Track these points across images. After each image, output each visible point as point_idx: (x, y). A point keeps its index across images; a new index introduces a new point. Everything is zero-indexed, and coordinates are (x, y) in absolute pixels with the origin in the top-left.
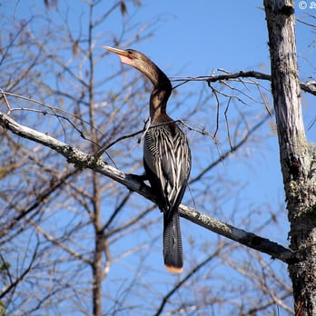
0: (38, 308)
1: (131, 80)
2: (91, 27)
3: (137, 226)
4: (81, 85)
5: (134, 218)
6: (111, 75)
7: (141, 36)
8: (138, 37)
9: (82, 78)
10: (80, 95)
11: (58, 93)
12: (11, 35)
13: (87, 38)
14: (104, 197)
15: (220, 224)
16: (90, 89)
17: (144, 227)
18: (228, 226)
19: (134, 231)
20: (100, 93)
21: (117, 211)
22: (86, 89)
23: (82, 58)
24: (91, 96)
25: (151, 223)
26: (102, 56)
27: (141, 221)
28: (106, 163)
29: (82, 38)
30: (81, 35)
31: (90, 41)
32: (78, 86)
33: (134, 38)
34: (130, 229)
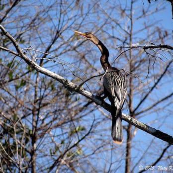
0: (93, 154)
1: (152, 32)
2: (132, 3)
3: (152, 110)
4: (125, 33)
5: (151, 106)
6: (141, 29)
7: (158, 9)
8: (157, 9)
9: (126, 30)
10: (124, 39)
11: (113, 37)
12: (89, 5)
13: (130, 9)
14: (135, 94)
15: (142, 125)
16: (130, 35)
17: (156, 111)
18: (147, 126)
19: (150, 113)
20: (136, 38)
21: (141, 102)
22: (128, 36)
23: (127, 19)
24: (131, 40)
25: (159, 109)
26: (137, 19)
27: (154, 108)
28: (85, 90)
29: (127, 8)
30: (126, 6)
31: (131, 10)
32: (124, 34)
33: (155, 10)
34: (148, 112)
